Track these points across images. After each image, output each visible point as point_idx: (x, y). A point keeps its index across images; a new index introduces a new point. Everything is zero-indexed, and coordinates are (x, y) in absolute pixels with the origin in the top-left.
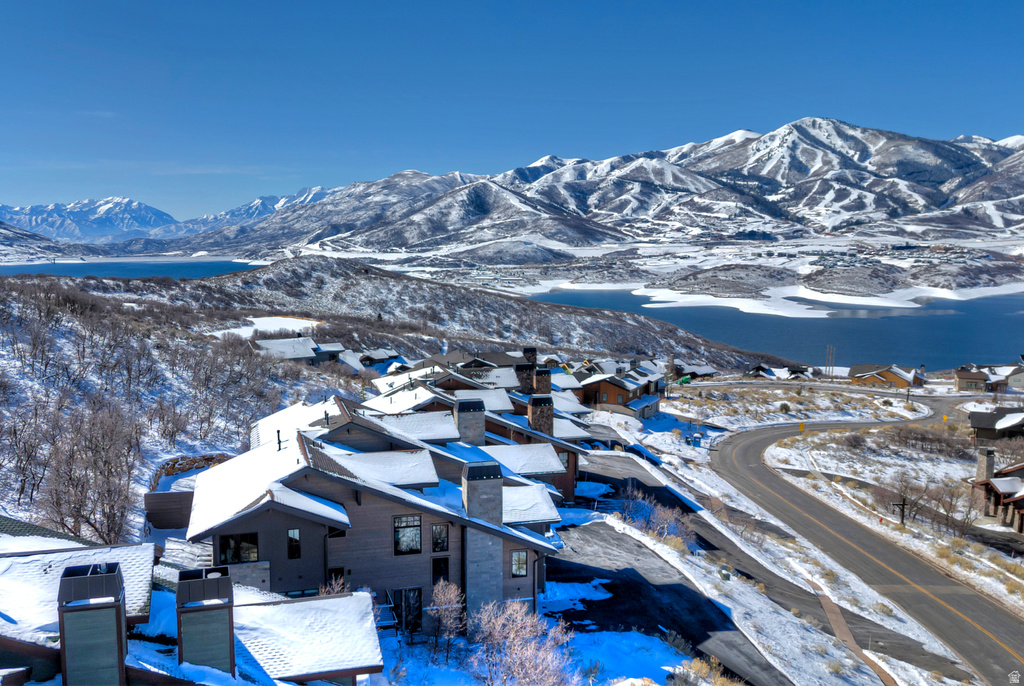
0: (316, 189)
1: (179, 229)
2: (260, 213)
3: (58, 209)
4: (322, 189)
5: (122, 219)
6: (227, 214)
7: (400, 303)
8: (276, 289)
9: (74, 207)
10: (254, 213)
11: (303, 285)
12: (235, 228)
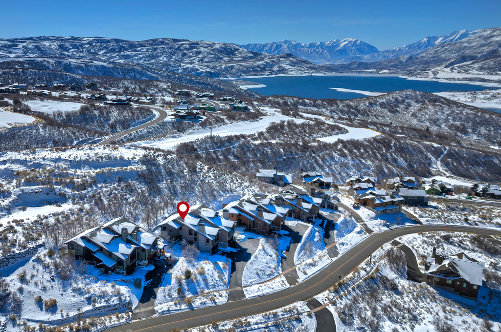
0: (462, 32)
1: (379, 55)
2: (426, 46)
3: (322, 44)
4: (467, 31)
5: (351, 50)
6: (407, 47)
7: (446, 120)
8: (384, 108)
9: (329, 44)
10: (422, 46)
11: (399, 107)
12: (406, 57)
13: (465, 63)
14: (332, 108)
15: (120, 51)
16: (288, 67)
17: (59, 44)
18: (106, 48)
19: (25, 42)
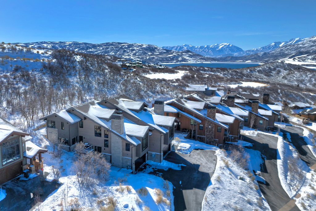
0: (297, 39)
1: (244, 53)
2: (274, 48)
3: (208, 47)
4: (300, 39)
5: (226, 50)
6: (261, 48)
7: (310, 81)
8: (261, 73)
9: (212, 46)
10: (271, 48)
11: (272, 73)
12: (262, 53)
13: (302, 56)
14: (225, 73)
15: (87, 49)
16: (187, 58)
17: (52, 45)
18: (79, 47)
19: (33, 44)
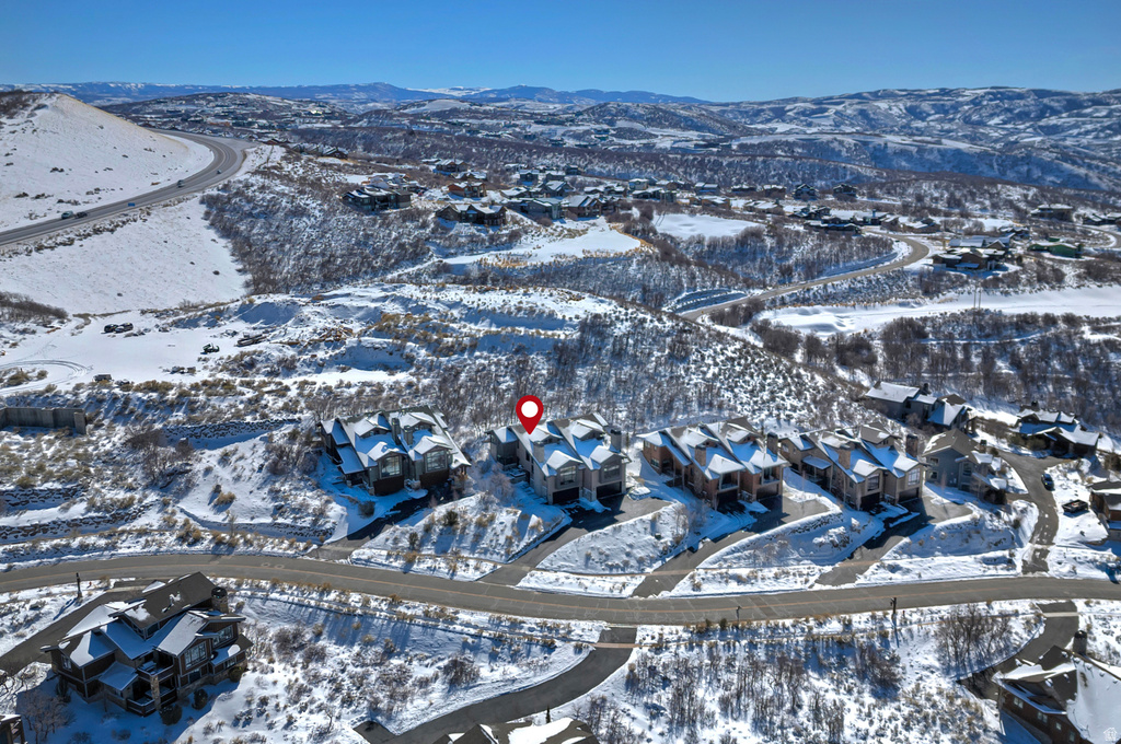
15: (1041, 116)
17: (909, 104)
18: (1009, 110)
19: (843, 103)
